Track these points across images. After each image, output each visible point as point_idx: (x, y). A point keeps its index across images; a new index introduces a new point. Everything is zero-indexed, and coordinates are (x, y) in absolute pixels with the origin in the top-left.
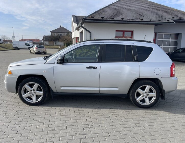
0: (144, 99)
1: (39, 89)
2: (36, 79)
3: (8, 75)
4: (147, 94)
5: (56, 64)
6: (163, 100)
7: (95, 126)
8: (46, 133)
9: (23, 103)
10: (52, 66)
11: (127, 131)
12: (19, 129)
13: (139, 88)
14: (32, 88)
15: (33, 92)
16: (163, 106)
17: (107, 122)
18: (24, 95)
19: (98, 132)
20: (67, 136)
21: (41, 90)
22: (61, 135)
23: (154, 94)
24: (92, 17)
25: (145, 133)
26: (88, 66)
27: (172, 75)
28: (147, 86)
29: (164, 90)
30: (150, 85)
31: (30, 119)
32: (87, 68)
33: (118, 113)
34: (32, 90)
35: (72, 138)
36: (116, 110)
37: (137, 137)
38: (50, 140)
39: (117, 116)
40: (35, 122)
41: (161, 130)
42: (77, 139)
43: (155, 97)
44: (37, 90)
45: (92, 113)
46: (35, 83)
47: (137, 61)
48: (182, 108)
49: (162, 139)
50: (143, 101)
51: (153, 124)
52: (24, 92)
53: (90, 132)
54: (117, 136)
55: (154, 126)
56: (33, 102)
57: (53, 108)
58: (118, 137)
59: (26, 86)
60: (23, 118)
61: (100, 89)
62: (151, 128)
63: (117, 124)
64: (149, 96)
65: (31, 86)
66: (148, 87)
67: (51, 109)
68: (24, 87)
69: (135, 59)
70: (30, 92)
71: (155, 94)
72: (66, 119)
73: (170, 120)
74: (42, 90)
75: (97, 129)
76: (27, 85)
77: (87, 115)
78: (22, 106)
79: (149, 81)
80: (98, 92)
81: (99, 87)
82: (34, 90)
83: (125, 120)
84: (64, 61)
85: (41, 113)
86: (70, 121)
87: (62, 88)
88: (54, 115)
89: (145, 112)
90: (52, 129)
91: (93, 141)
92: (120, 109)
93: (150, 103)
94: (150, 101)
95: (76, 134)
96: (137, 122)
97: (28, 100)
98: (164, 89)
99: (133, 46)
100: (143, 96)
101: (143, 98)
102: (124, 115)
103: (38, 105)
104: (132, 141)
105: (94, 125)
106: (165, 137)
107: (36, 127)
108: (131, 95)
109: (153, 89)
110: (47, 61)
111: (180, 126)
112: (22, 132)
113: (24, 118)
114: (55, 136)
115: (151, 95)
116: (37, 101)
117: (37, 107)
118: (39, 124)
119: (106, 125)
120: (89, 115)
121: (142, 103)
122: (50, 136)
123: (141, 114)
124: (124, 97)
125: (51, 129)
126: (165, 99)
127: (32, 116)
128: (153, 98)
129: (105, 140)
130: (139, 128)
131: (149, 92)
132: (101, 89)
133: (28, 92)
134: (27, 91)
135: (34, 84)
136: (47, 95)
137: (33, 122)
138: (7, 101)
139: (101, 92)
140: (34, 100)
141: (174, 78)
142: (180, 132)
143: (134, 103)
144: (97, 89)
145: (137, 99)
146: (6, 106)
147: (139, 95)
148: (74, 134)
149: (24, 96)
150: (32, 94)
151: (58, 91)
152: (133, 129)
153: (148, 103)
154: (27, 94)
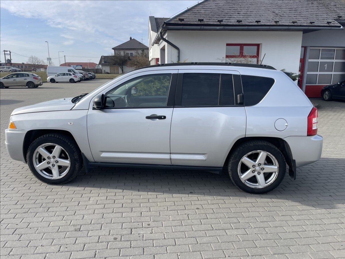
0: (255, 177)
1: (63, 155)
2: (58, 137)
3: (10, 130)
4: (261, 167)
5: (91, 111)
6: (293, 179)
7: (154, 226)
8: (62, 235)
9: (36, 179)
10: (83, 113)
11: (212, 236)
12: (18, 227)
13: (246, 155)
14: (51, 152)
15: (52, 160)
16: (293, 191)
17: (178, 219)
18: (37, 165)
19: (157, 236)
20: (98, 242)
21: (66, 158)
22: (88, 240)
23: (274, 168)
24: (180, 19)
25: (245, 243)
26: (149, 115)
27: (311, 132)
28: (261, 152)
29: (295, 160)
30: (267, 151)
31: (41, 208)
32: (148, 118)
33: (202, 203)
34: (52, 157)
35: (105, 247)
36: (201, 197)
37: (227, 248)
38: (66, 250)
39: (200, 207)
40: (50, 214)
41: (277, 238)
42: (114, 249)
43: (275, 173)
44: (60, 157)
45: (156, 200)
46: (55, 144)
47: (242, 104)
48: (330, 196)
49: (274, 254)
50: (254, 180)
51: (265, 224)
52: (37, 160)
53: (141, 237)
54: (190, 245)
55: (266, 229)
56: (53, 178)
57: (88, 189)
58: (191, 249)
59: (41, 150)
60: (30, 207)
61: (172, 158)
62: (259, 233)
63: (195, 222)
64: (265, 171)
65: (50, 149)
66: (262, 155)
67: (82, 192)
68: (38, 152)
69: (239, 101)
70: (47, 160)
71: (276, 167)
72: (104, 211)
73: (300, 217)
74: (69, 157)
75: (156, 232)
76: (42, 147)
77: (145, 205)
78: (35, 184)
79: (265, 143)
80: (169, 163)
81: (170, 153)
82: (54, 157)
83: (213, 216)
84: (107, 105)
85: (64, 198)
86: (111, 215)
87: (104, 155)
88: (86, 203)
89: (255, 201)
90: (75, 228)
91: (142, 253)
92: (210, 194)
93: (266, 183)
94: (267, 181)
95: (115, 239)
96: (235, 220)
97: (46, 175)
98: (294, 158)
99: (234, 75)
100: (253, 172)
101: (253, 175)
102: (212, 206)
103: (63, 184)
104: (214, 257)
105: (152, 224)
106: (281, 252)
107: (48, 223)
108: (231, 170)
109: (273, 158)
110: (77, 105)
111: (317, 232)
112: (22, 231)
113: (34, 206)
114: (77, 242)
115: (269, 168)
116: (60, 176)
117: (60, 187)
118: (54, 218)
119: (174, 225)
120: (148, 205)
121: (251, 184)
122: (67, 241)
123: (246, 205)
124: (218, 173)
125: (73, 228)
126: (297, 177)
127: (48, 204)
128: (274, 174)
129: (166, 252)
130: (235, 232)
131: (265, 164)
132: (174, 157)
133: (44, 159)
134: (42, 158)
135: (53, 147)
136: (77, 166)
137: (46, 214)
138: (12, 175)
139: (174, 163)
140: (56, 175)
141: (316, 138)
142: (314, 243)
143: (235, 183)
144: (167, 156)
145: (242, 177)
146: (9, 183)
147: (245, 168)
148: (111, 238)
149: (39, 167)
150: (51, 164)
151: (97, 160)
152: (225, 233)
153: (262, 183)
154: (43, 165)
